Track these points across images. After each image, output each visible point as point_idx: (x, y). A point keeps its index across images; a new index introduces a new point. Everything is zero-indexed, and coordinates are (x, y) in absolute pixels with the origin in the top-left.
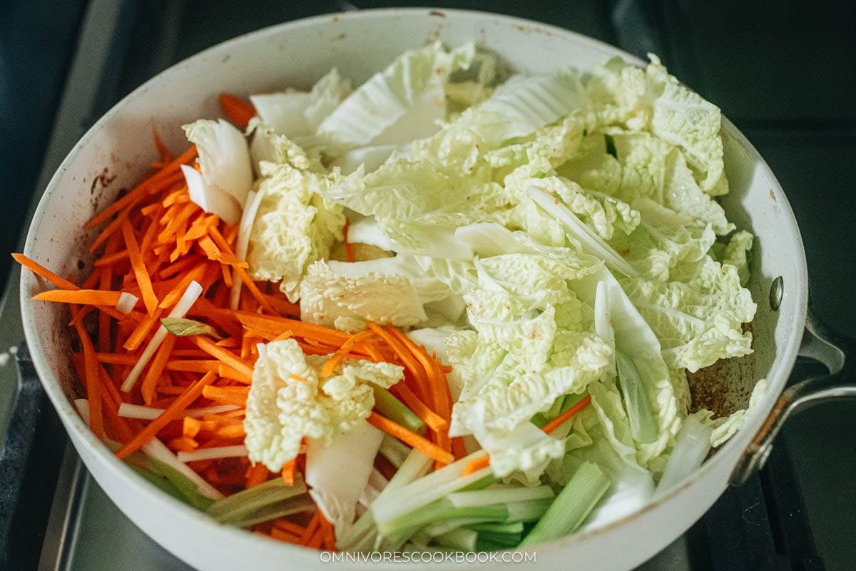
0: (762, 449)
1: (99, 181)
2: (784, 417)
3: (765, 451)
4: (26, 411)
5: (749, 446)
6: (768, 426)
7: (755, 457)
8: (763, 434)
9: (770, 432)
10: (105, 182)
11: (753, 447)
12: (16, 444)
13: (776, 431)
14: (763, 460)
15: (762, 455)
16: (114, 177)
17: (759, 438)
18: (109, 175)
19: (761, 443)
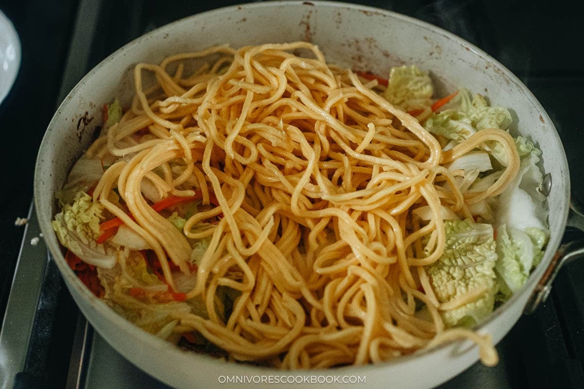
0: (546, 288)
1: (82, 120)
2: (559, 267)
3: (547, 289)
4: (54, 276)
5: (537, 287)
6: (549, 273)
7: (541, 294)
8: (546, 278)
9: (550, 277)
10: (86, 122)
11: (540, 287)
12: (49, 298)
13: (554, 276)
14: (546, 296)
15: (545, 292)
16: (92, 118)
17: (543, 281)
18: (89, 117)
19: (545, 284)
